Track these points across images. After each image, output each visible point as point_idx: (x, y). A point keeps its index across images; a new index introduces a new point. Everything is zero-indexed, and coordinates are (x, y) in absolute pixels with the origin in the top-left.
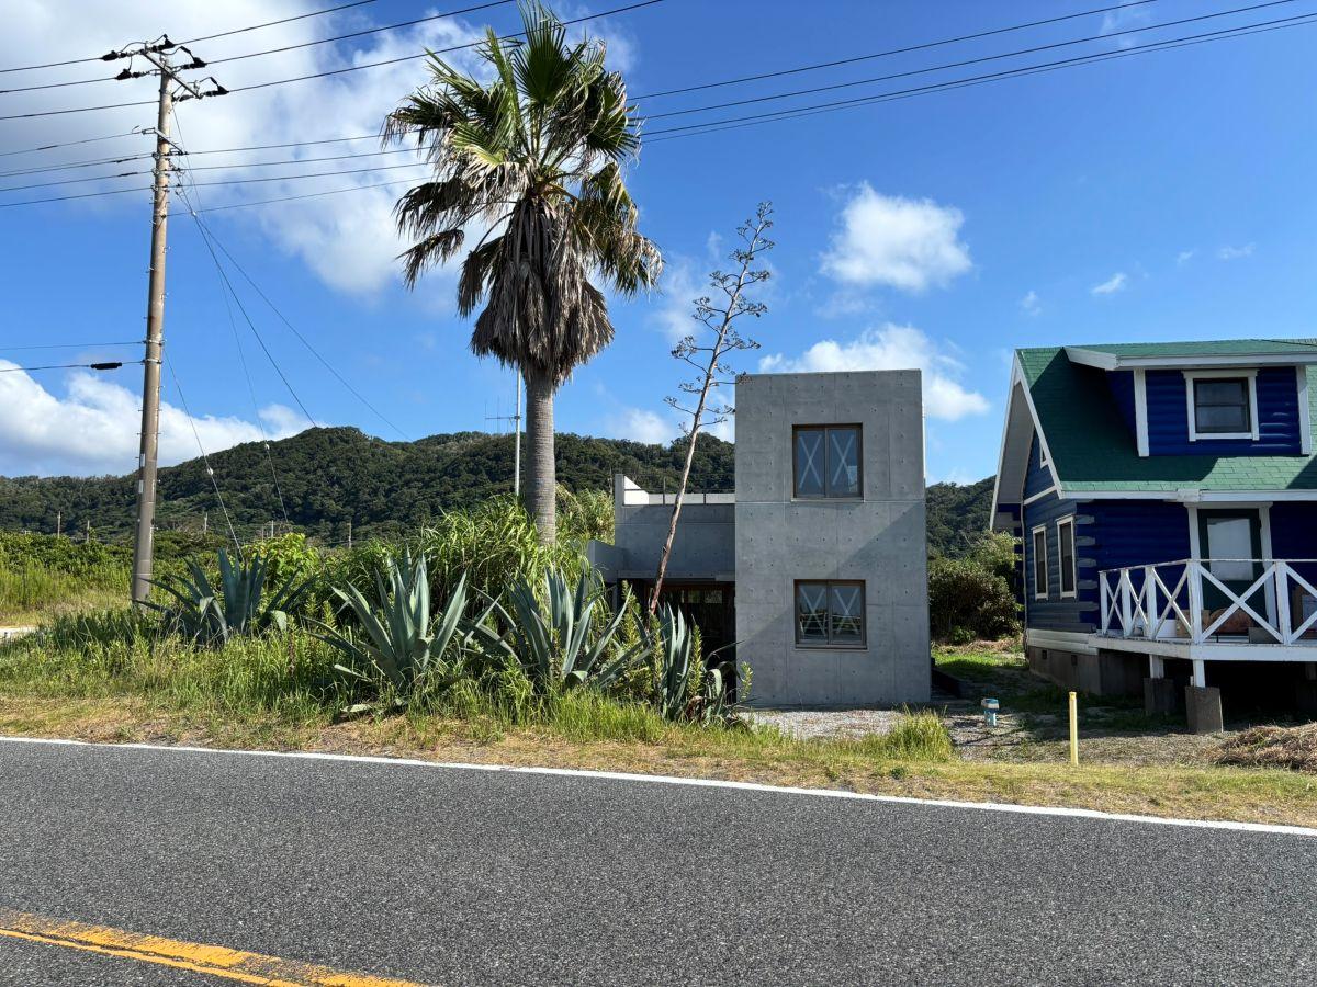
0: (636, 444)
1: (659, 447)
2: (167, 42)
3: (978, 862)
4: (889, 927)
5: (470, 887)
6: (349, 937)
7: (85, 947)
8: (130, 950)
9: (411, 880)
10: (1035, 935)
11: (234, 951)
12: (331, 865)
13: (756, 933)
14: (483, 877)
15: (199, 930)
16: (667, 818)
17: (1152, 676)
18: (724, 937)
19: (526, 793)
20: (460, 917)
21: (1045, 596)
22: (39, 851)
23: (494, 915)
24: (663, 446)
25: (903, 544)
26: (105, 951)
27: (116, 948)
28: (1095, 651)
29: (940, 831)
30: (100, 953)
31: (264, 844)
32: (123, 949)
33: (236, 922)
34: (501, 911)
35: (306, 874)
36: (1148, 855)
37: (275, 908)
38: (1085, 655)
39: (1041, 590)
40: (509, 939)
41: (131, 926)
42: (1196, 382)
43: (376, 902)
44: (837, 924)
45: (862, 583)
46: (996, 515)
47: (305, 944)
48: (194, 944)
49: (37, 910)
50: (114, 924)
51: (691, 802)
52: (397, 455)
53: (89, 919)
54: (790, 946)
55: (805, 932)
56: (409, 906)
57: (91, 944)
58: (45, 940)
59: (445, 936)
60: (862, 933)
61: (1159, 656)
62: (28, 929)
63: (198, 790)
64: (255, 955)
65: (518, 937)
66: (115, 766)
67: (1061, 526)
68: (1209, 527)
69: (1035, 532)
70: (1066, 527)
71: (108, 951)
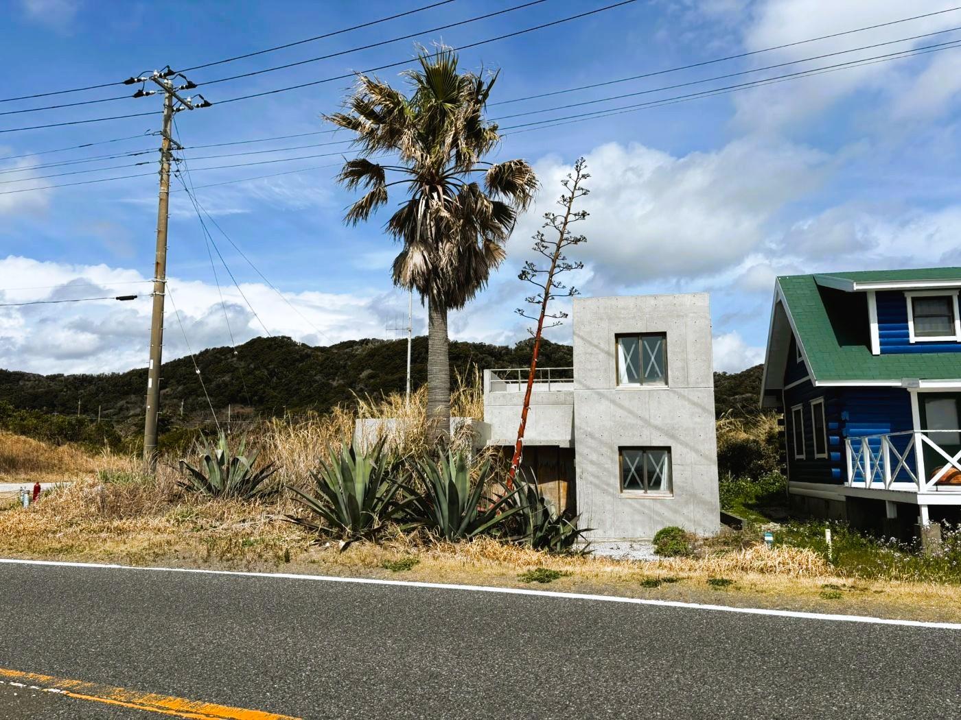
0: (490, 346)
1: (506, 348)
2: (169, 70)
3: (783, 654)
4: (727, 700)
5: (421, 670)
6: (345, 704)
7: (165, 712)
8: (195, 713)
9: (380, 664)
10: (834, 706)
11: (268, 714)
12: (322, 654)
13: (632, 704)
14: (430, 663)
15: (241, 699)
16: (552, 621)
17: (888, 517)
18: (609, 707)
19: (448, 602)
20: (419, 691)
21: (803, 457)
22: (116, 644)
23: (443, 690)
24: (510, 347)
25: (698, 420)
26: (179, 714)
27: (187, 712)
28: (844, 499)
29: (753, 632)
30: (175, 716)
31: (271, 639)
32: (191, 712)
33: (265, 694)
34: (448, 687)
35: (306, 660)
36: (906, 648)
37: (290, 684)
38: (834, 500)
39: (800, 453)
40: (458, 707)
41: (192, 696)
42: (914, 299)
43: (359, 679)
44: (689, 698)
45: (668, 449)
46: (764, 398)
47: (316, 708)
48: (239, 709)
49: (125, 685)
50: (180, 694)
51: (567, 610)
52: (317, 356)
53: (163, 691)
54: (658, 714)
55: (667, 704)
56: (383, 683)
57: (168, 709)
58: (136, 707)
59: (412, 703)
60: (708, 705)
61: (893, 502)
62: (123, 698)
63: (216, 601)
64: (284, 716)
65: (464, 705)
66: (154, 583)
67: (814, 405)
68: (926, 405)
69: (793, 410)
70: (818, 406)
71: (182, 714)
